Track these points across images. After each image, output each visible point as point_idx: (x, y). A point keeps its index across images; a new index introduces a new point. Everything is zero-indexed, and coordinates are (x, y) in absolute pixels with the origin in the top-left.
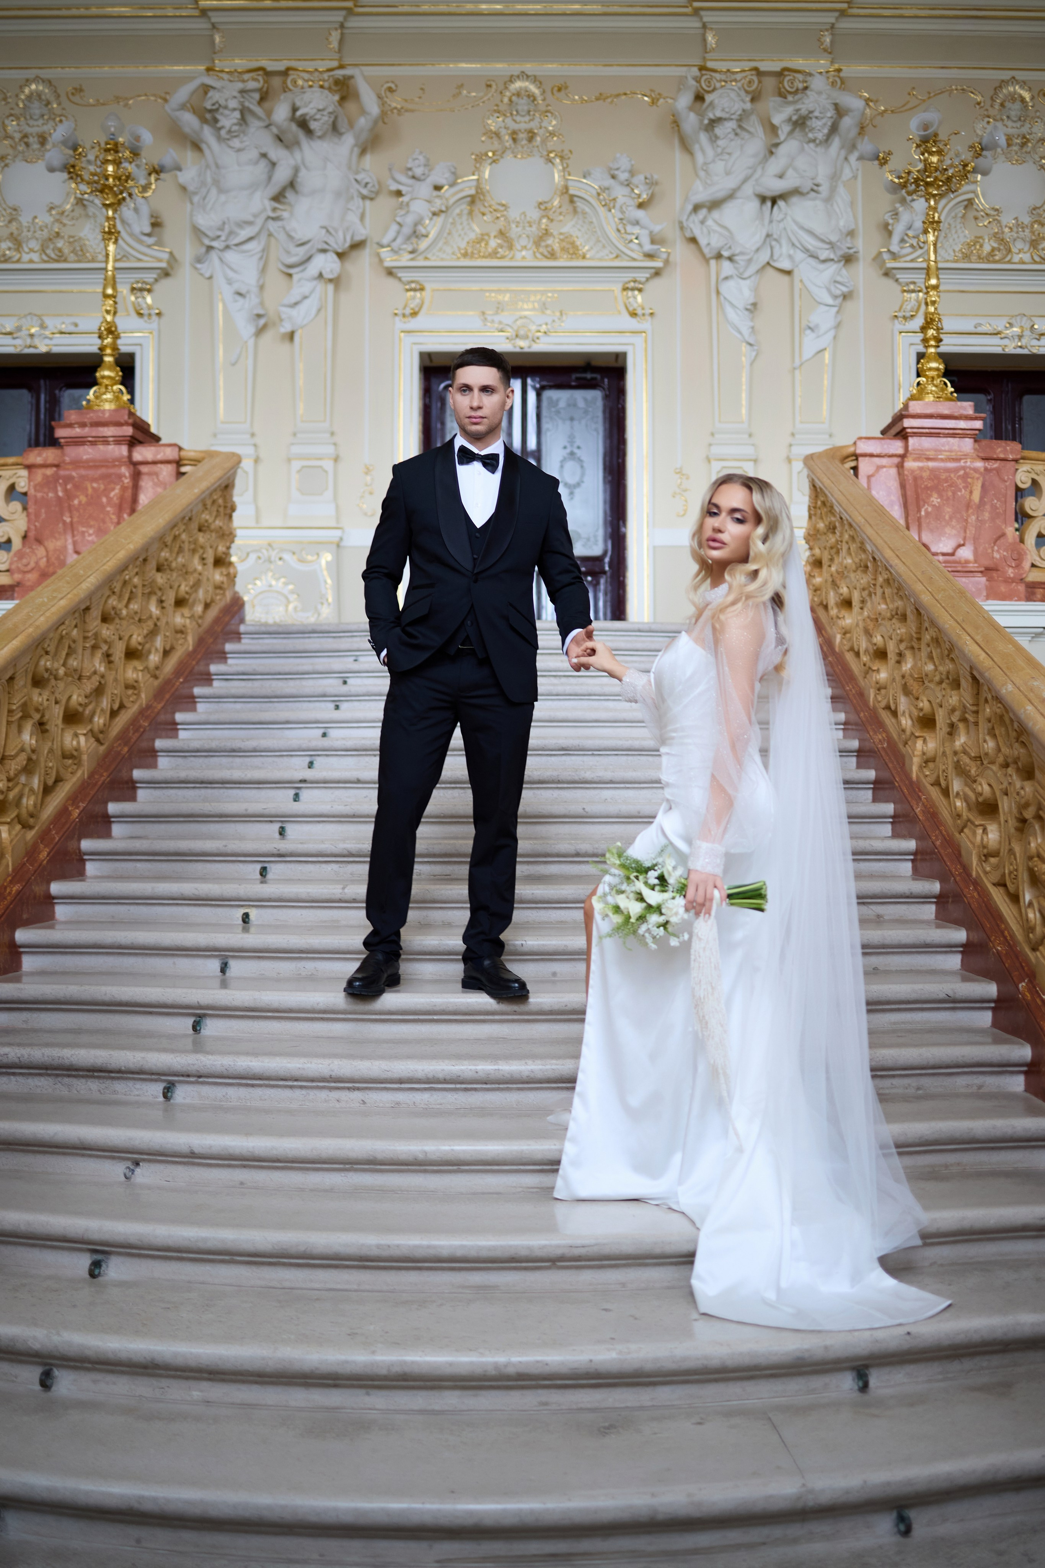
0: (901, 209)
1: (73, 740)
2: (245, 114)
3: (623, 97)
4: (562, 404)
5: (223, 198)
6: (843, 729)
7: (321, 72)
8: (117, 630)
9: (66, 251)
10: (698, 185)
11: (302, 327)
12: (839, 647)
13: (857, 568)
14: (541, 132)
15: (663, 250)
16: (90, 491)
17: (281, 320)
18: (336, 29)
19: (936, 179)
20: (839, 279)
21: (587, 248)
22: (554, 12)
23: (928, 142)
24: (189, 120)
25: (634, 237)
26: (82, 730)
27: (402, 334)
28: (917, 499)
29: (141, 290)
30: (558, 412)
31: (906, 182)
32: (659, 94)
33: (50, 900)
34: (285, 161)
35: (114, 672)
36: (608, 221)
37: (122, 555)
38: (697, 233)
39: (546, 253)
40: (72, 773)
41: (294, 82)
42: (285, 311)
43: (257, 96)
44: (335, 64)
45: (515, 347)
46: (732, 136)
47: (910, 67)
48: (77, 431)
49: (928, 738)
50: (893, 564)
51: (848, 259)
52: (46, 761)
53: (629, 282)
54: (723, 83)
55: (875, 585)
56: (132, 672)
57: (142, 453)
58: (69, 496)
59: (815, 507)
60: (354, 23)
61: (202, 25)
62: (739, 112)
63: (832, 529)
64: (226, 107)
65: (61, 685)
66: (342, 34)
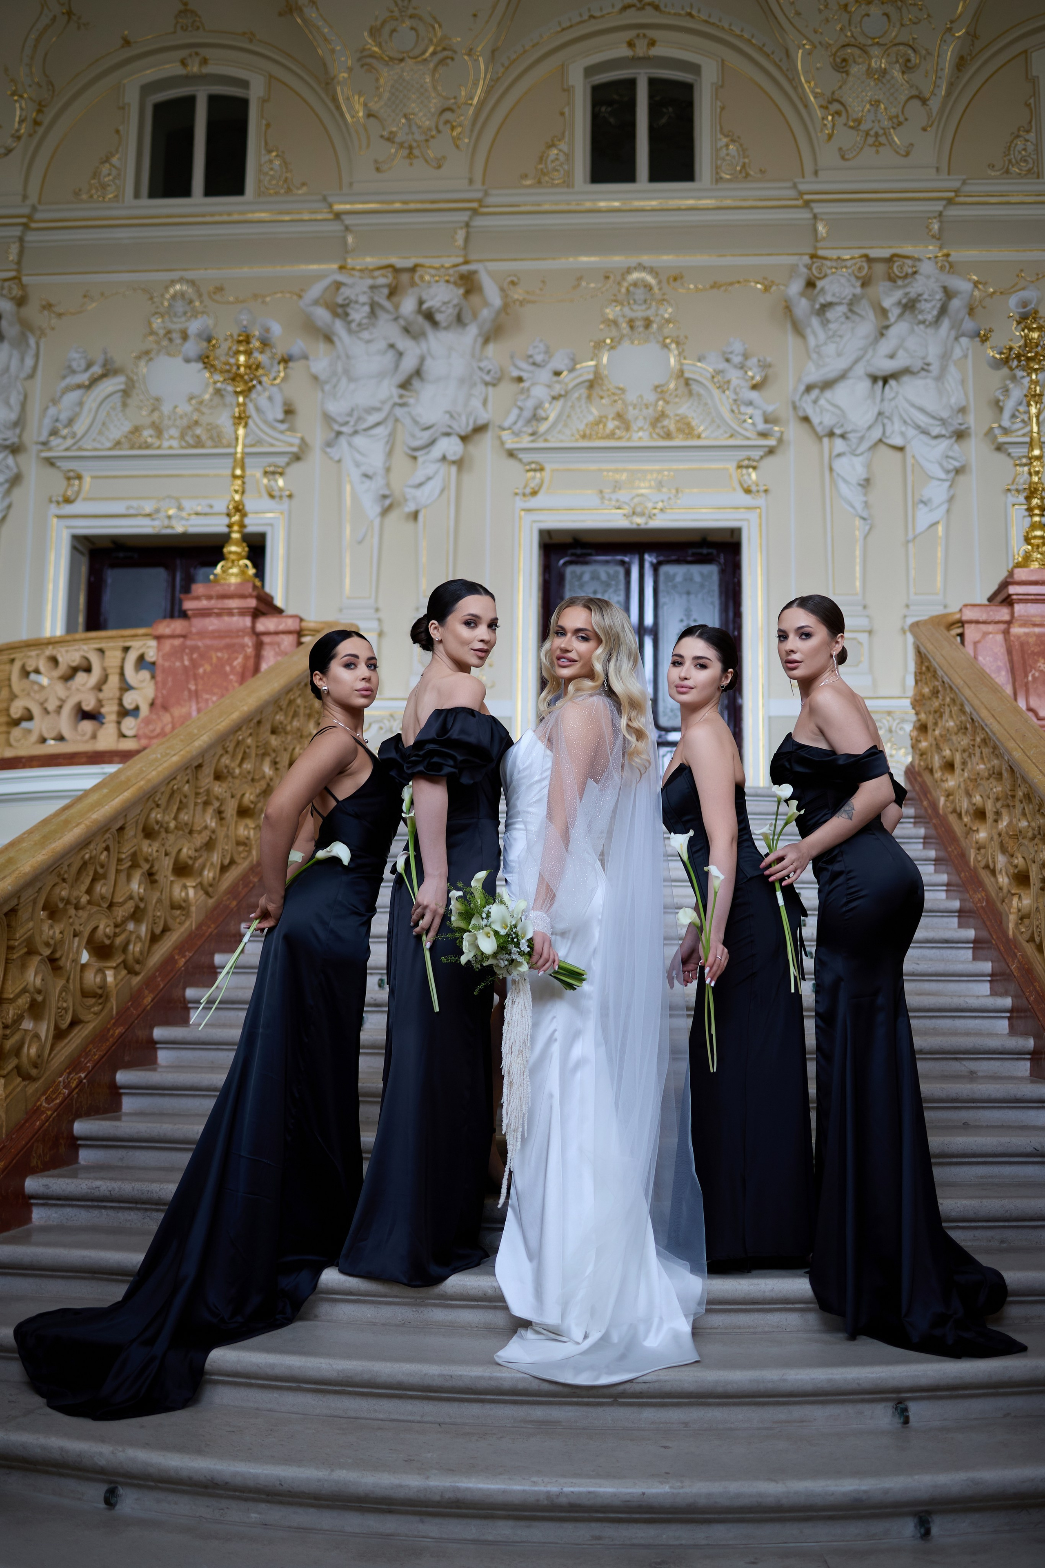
0: (1011, 386)
1: (181, 891)
2: (374, 308)
3: (737, 285)
4: (679, 579)
5: (352, 386)
6: (946, 891)
7: (448, 268)
8: (230, 788)
9: (204, 437)
10: (811, 367)
11: (426, 507)
12: (943, 809)
13: (959, 731)
14: (658, 319)
15: (776, 429)
16: (214, 660)
17: (406, 500)
18: (461, 228)
19: (1037, 353)
20: (951, 454)
21: (702, 428)
22: (670, 207)
23: (1027, 318)
24: (322, 315)
25: (747, 417)
26: (190, 883)
27: (523, 513)
28: (1024, 663)
29: (274, 473)
30: (675, 587)
31: (1007, 358)
32: (772, 282)
33: (152, 1045)
34: (412, 351)
35: (225, 829)
36: (722, 403)
37: (235, 716)
38: (810, 412)
39: (662, 434)
40: (180, 923)
41: (422, 278)
42: (410, 492)
43: (386, 291)
44: (460, 260)
45: (632, 523)
46: (843, 319)
47: (1018, 251)
48: (204, 603)
49: (1022, 895)
50: (988, 723)
51: (960, 435)
52: (154, 910)
53: (743, 460)
54: (834, 270)
55: (974, 746)
56: (245, 829)
57: (266, 624)
58: (195, 664)
59: (920, 673)
60: (478, 222)
61: (336, 227)
62: (850, 297)
63: (935, 693)
64: (356, 302)
65: (172, 838)
66: (468, 234)
